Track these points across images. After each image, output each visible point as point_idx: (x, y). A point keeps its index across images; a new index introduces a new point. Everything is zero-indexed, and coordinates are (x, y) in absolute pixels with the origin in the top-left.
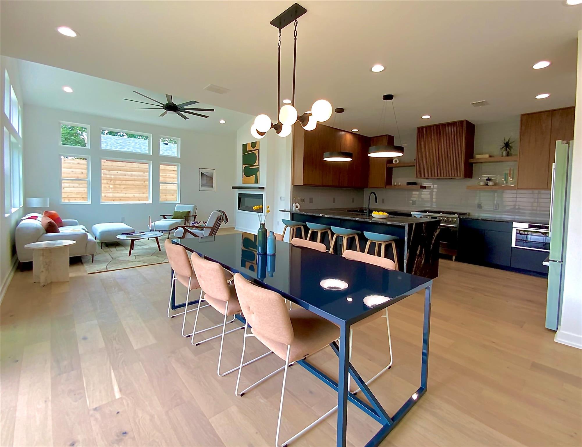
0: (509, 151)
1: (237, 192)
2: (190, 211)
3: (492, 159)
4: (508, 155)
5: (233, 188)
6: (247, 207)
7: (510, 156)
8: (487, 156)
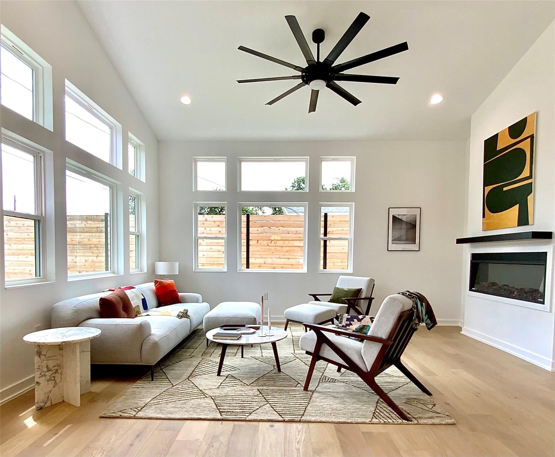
1: (468, 250)
2: (361, 289)
5: (459, 241)
6: (494, 284)
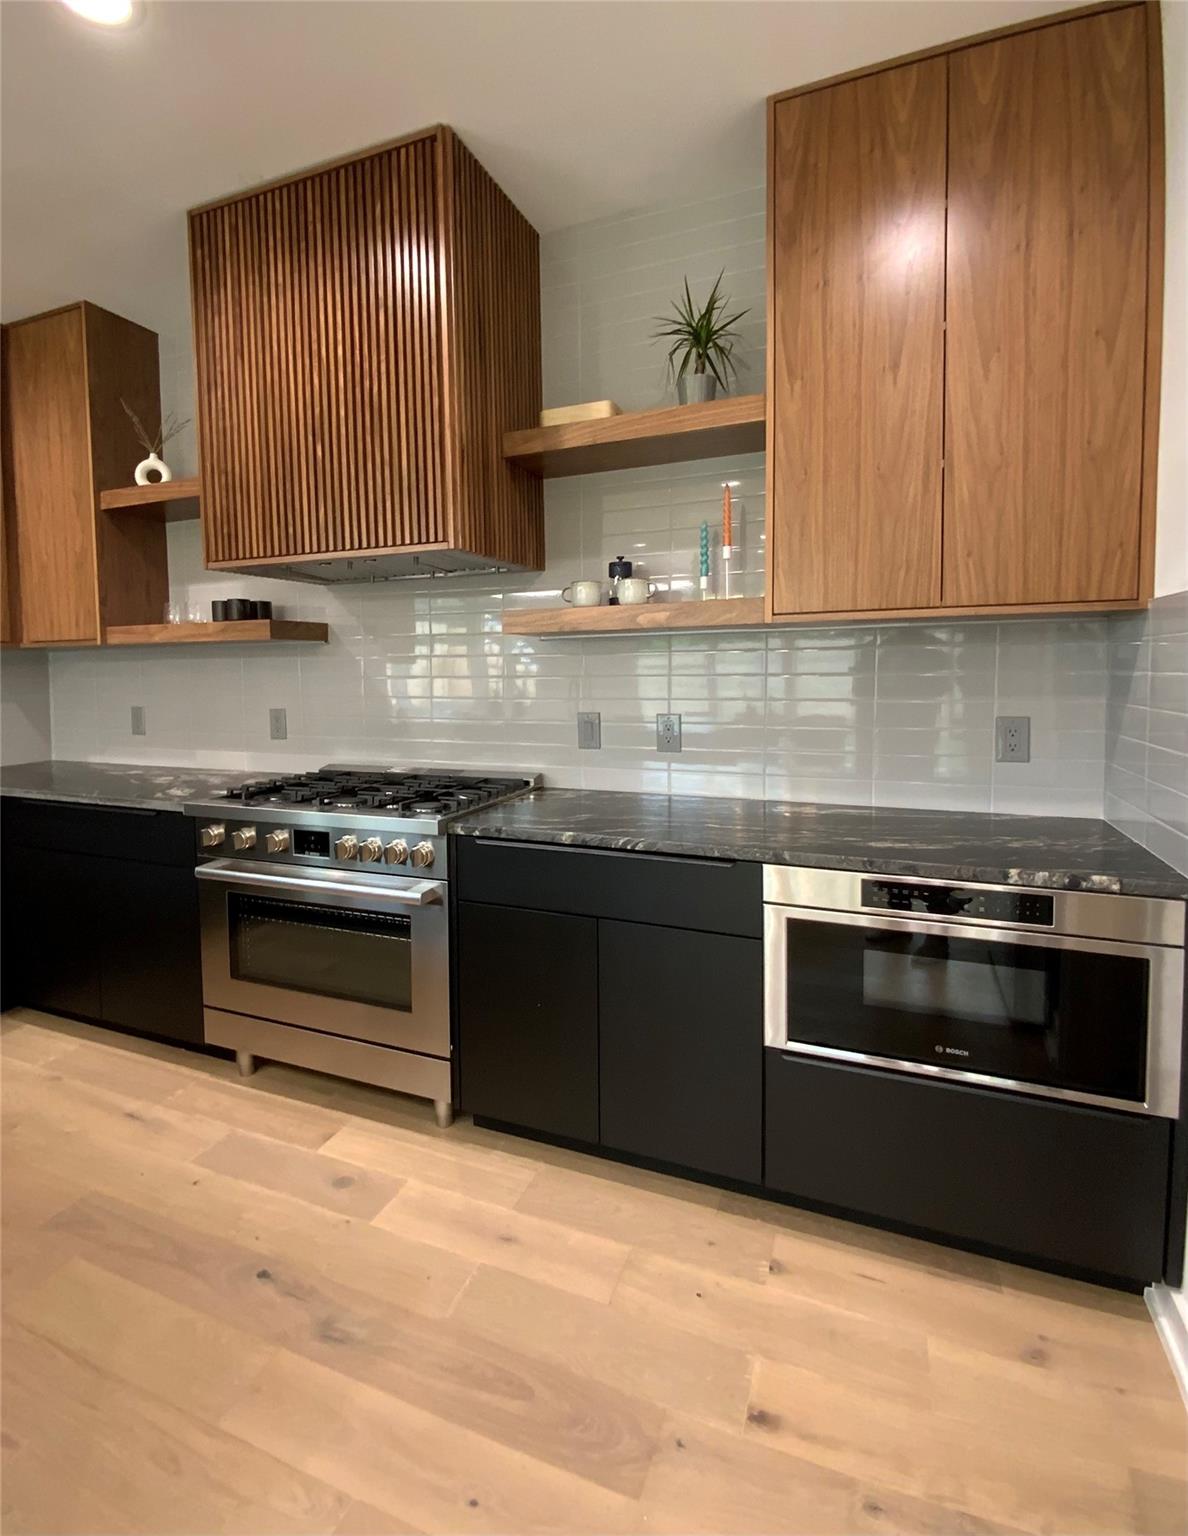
3: (627, 428)
4: (713, 391)
7: (721, 397)
8: (602, 410)
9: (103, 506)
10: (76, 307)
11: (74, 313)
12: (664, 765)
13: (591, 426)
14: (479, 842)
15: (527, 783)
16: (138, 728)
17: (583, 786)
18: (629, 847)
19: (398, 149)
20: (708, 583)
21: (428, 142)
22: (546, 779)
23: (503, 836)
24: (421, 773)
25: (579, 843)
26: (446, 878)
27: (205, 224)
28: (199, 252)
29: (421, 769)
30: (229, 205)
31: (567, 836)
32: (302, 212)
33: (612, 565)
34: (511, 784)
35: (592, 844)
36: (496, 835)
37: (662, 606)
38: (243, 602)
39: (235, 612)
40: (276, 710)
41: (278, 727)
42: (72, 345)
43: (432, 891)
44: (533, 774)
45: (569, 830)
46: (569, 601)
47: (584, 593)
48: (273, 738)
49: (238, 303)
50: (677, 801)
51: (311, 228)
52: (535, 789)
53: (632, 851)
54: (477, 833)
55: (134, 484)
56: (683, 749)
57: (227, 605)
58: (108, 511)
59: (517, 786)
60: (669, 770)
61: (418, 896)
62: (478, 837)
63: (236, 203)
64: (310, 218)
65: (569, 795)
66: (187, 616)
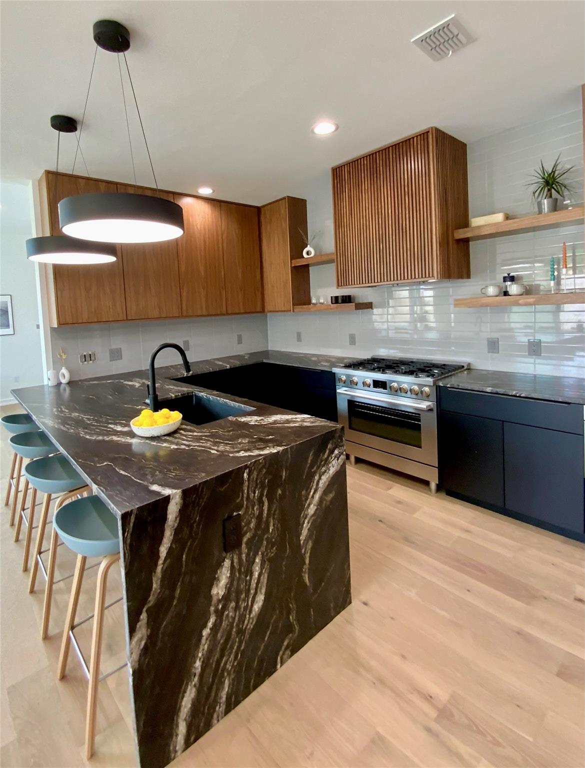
0: (559, 197)
3: (512, 225)
4: (556, 207)
7: (560, 210)
8: (499, 217)
9: (293, 265)
10: (284, 198)
11: (284, 200)
12: (532, 360)
13: (495, 225)
14: (449, 389)
15: (463, 367)
16: (299, 339)
17: (490, 369)
18: (518, 395)
19: (413, 138)
20: (555, 284)
21: (426, 134)
22: (471, 365)
23: (460, 387)
24: (414, 360)
25: (495, 392)
26: (435, 401)
27: (337, 172)
28: (336, 181)
29: (414, 359)
30: (347, 164)
31: (489, 389)
32: (375, 163)
33: (504, 278)
34: (457, 367)
35: (500, 393)
36: (457, 387)
37: (531, 296)
38: (343, 296)
39: (340, 301)
40: (352, 334)
41: (352, 340)
42: (283, 212)
43: (429, 405)
44: (466, 363)
45: (490, 387)
46: (484, 294)
47: (491, 291)
48: (350, 344)
49: (350, 197)
50: (539, 377)
51: (378, 169)
52: (467, 369)
53: (520, 397)
54: (448, 386)
55: (303, 257)
56: (542, 355)
57: (337, 298)
58: (295, 267)
59: (458, 368)
60: (535, 363)
61: (425, 407)
62: (449, 387)
63: (349, 163)
64: (378, 165)
65: (484, 372)
66: (319, 300)
